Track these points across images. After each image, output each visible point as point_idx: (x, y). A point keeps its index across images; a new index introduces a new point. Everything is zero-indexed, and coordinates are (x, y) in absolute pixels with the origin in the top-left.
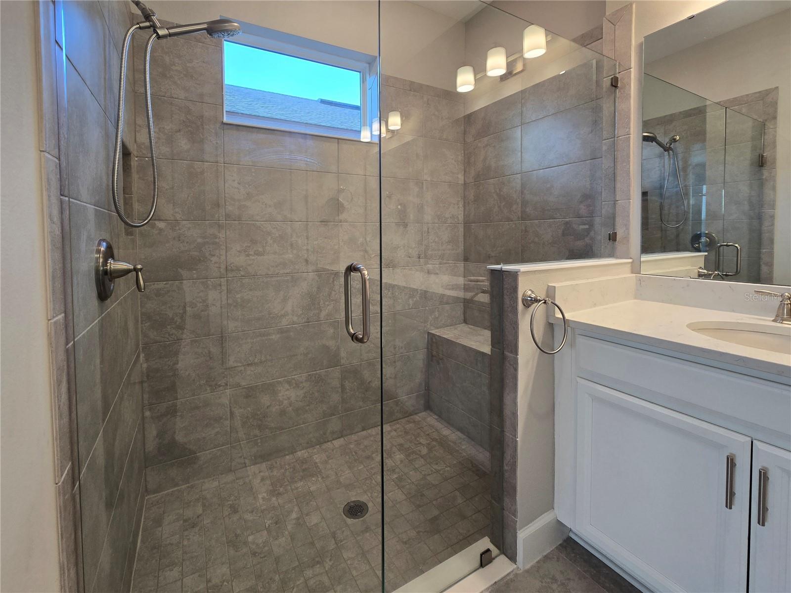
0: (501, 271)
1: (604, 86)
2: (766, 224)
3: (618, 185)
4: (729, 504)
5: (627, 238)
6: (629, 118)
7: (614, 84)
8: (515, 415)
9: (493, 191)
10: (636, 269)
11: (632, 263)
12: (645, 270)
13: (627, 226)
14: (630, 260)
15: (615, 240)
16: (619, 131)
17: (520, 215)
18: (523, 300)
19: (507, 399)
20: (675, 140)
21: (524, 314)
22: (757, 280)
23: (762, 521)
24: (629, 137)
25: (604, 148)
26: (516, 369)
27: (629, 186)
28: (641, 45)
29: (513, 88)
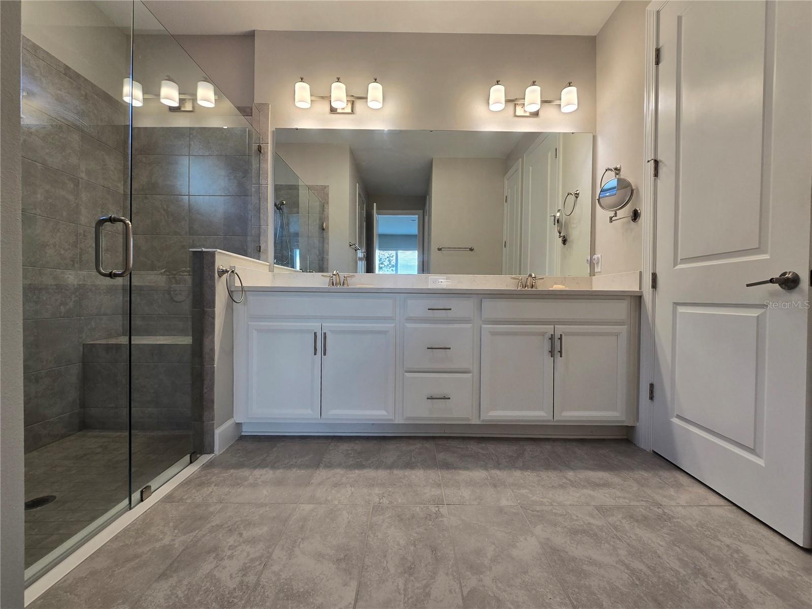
0: (202, 252)
1: (253, 149)
2: (325, 263)
3: (262, 216)
4: (315, 354)
5: (266, 250)
6: (267, 174)
7: (259, 149)
8: (213, 350)
9: (160, 206)
10: (271, 270)
11: (269, 265)
12: (276, 271)
13: (266, 242)
14: (269, 264)
15: (260, 251)
16: (262, 182)
17: (188, 230)
18: (218, 271)
19: (207, 342)
20: (283, 204)
21: (218, 281)
22: (322, 271)
23: (325, 354)
24: (268, 187)
25: (253, 190)
26: (214, 318)
27: (267, 217)
28: (273, 132)
29: (181, 122)
